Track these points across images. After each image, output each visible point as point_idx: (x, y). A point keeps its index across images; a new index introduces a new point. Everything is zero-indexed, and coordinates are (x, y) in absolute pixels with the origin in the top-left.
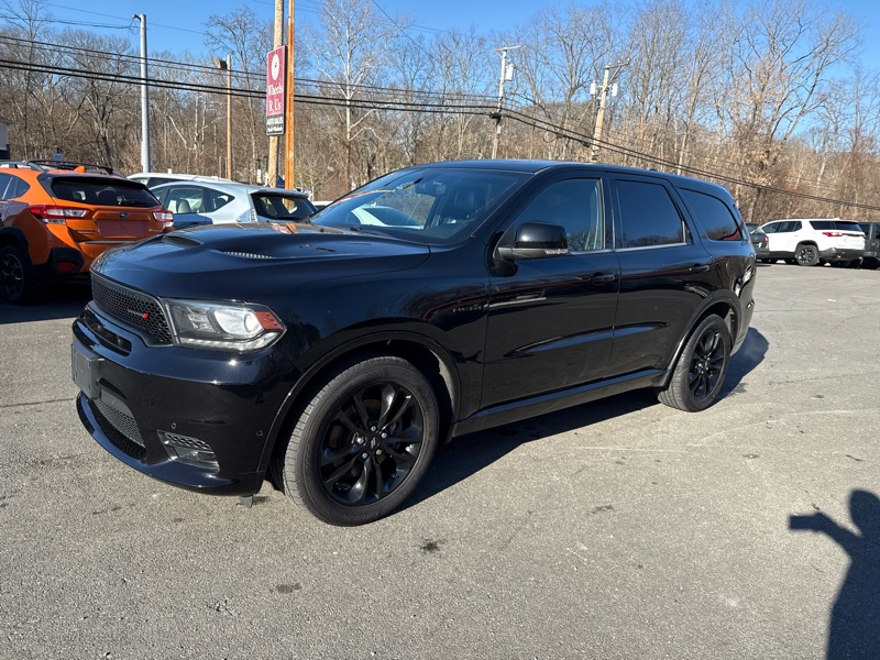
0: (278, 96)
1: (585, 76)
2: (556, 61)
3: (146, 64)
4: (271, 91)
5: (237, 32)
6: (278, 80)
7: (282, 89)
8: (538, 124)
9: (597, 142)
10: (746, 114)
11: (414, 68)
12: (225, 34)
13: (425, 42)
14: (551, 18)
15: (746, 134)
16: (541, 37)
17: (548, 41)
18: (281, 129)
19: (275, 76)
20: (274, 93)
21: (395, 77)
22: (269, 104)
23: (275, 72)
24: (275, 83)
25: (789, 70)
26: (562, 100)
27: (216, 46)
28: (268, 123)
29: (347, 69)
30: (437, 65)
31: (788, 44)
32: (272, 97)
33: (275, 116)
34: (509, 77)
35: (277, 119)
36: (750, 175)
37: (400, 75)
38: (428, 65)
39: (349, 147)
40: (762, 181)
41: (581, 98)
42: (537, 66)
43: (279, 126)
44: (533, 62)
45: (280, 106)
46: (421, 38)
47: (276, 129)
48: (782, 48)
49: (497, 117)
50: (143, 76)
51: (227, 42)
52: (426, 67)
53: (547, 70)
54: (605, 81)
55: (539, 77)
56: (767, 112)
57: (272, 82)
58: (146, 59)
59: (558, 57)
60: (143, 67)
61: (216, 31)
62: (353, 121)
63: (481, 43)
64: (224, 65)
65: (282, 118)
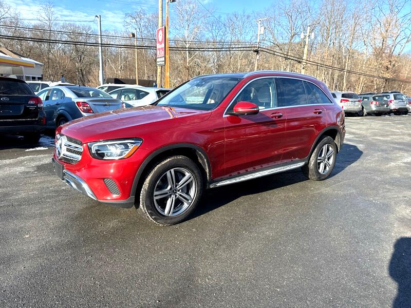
0: (162, 48)
1: (298, 30)
2: (284, 24)
3: (101, 37)
4: (159, 46)
5: (138, 20)
6: (162, 42)
7: (163, 45)
8: (276, 53)
9: (305, 61)
10: (379, 44)
11: (217, 31)
12: (132, 21)
13: (222, 18)
14: (281, 4)
15: (379, 53)
16: (277, 13)
17: (280, 15)
18: (164, 63)
19: (160, 40)
20: (160, 47)
21: (208, 36)
22: (158, 52)
23: (161, 38)
25: (400, 20)
26: (287, 41)
27: (128, 27)
28: (158, 61)
29: (186, 33)
30: (228, 29)
31: (399, 8)
32: (159, 49)
33: (161, 57)
34: (262, 32)
35: (161, 59)
36: (381, 73)
37: (211, 35)
38: (224, 29)
39: (188, 69)
40: (387, 75)
41: (297, 40)
42: (275, 27)
43: (163, 61)
44: (273, 24)
45: (163, 53)
46: (220, 17)
47: (161, 63)
48: (397, 10)
49: (257, 51)
50: (100, 43)
51: (133, 24)
52: (222, 30)
53: (280, 28)
54: (308, 31)
55: (276, 31)
56: (389, 42)
57: (159, 42)
58: (101, 35)
59: (284, 21)
60: (100, 39)
61: (128, 20)
62: (190, 57)
63: (248, 17)
64: (134, 35)
65: (164, 58)
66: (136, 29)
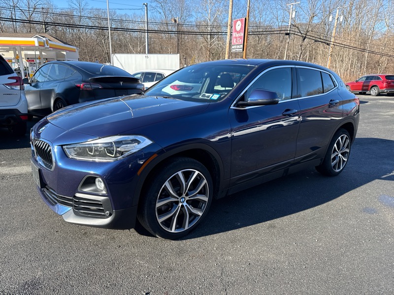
0: (239, 37)
1: (318, 11)
6: (240, 31)
7: (243, 34)
9: (333, 43)
12: (158, 5)
18: (241, 50)
20: (237, 36)
23: (238, 28)
24: (239, 32)
27: (154, 11)
28: (233, 47)
32: (236, 38)
33: (237, 45)
34: (293, 16)
35: (238, 47)
43: (240, 48)
45: (241, 41)
47: (237, 50)
49: (288, 35)
50: (146, 29)
51: (158, 8)
54: (337, 15)
57: (236, 31)
58: (147, 22)
60: (146, 25)
65: (242, 46)
66: (160, 13)
